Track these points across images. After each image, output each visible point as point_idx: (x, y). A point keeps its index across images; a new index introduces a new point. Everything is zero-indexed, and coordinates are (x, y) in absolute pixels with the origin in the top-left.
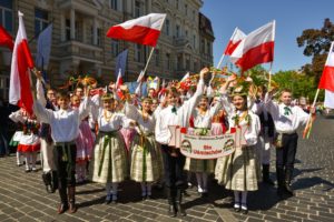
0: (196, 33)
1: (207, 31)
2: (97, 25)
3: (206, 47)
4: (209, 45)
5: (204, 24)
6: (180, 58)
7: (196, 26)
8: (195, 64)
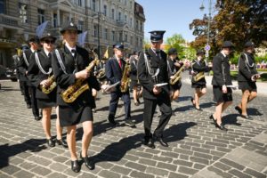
0: (132, 16)
1: (140, 15)
2: (71, 16)
3: (139, 25)
4: (141, 24)
5: (138, 10)
6: (121, 34)
7: (133, 12)
8: (131, 37)
